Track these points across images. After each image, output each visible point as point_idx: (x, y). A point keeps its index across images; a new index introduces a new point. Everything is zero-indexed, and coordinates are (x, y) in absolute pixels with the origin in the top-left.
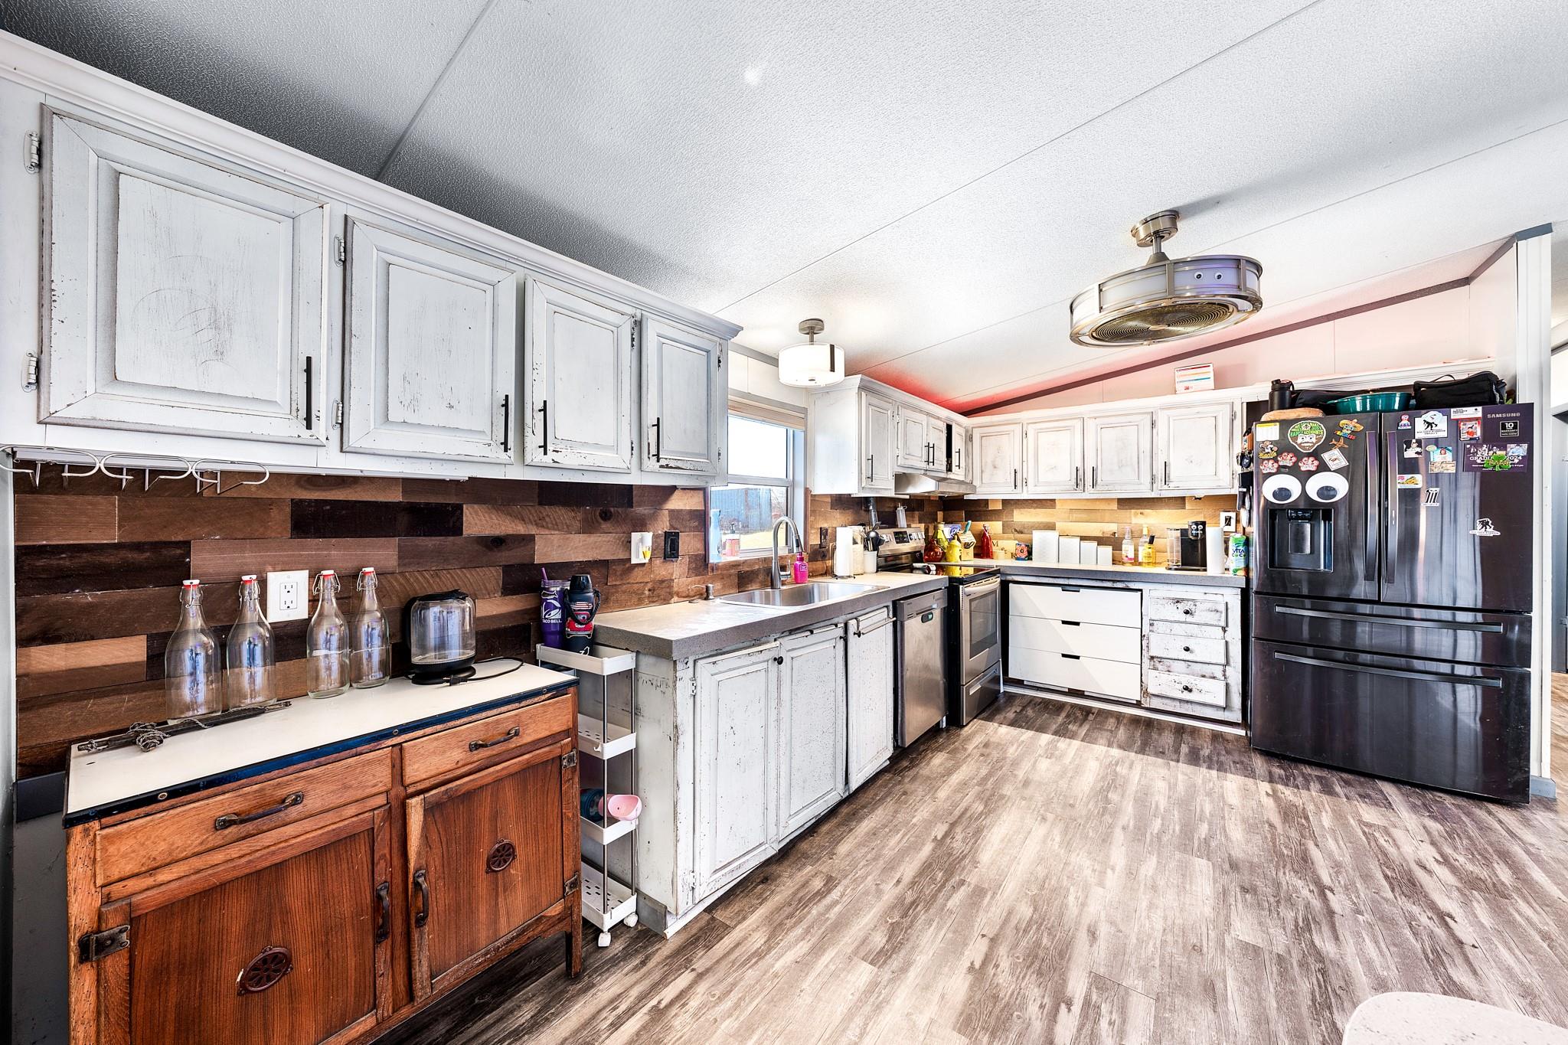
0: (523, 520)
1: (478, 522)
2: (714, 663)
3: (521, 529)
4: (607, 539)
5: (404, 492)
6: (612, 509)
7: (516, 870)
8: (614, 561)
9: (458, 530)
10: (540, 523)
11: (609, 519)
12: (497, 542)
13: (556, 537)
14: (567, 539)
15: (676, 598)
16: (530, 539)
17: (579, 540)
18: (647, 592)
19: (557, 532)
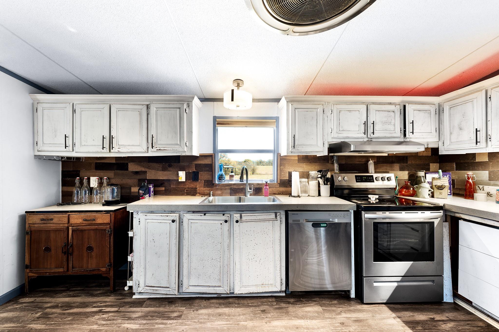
0: (144, 167)
1: (132, 167)
2: (146, 215)
3: (143, 169)
4: (170, 173)
5: (116, 160)
6: (172, 164)
7: (93, 254)
8: (172, 180)
9: (127, 169)
10: (149, 168)
11: (171, 167)
12: (137, 173)
13: (153, 172)
14: (157, 172)
15: (198, 195)
16: (145, 172)
17: (160, 173)
18: (186, 191)
19: (154, 171)
